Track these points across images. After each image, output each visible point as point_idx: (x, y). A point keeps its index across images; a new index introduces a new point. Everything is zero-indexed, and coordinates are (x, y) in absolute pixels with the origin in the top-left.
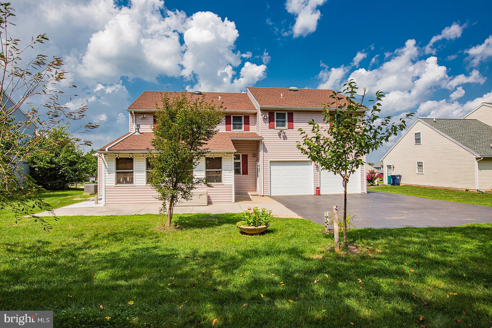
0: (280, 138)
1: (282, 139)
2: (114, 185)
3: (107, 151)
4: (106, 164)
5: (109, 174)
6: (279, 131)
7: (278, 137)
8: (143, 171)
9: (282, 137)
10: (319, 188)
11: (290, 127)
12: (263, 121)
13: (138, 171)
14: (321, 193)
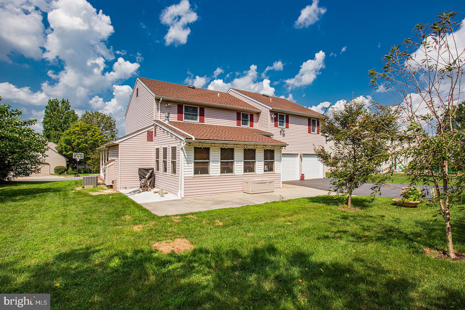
0: (281, 135)
1: (282, 135)
2: (192, 175)
3: (194, 140)
4: (185, 154)
5: (188, 164)
6: (281, 129)
7: (280, 134)
8: (218, 161)
9: (282, 134)
10: (303, 175)
11: (287, 127)
12: (271, 120)
13: (213, 161)
14: (305, 179)
